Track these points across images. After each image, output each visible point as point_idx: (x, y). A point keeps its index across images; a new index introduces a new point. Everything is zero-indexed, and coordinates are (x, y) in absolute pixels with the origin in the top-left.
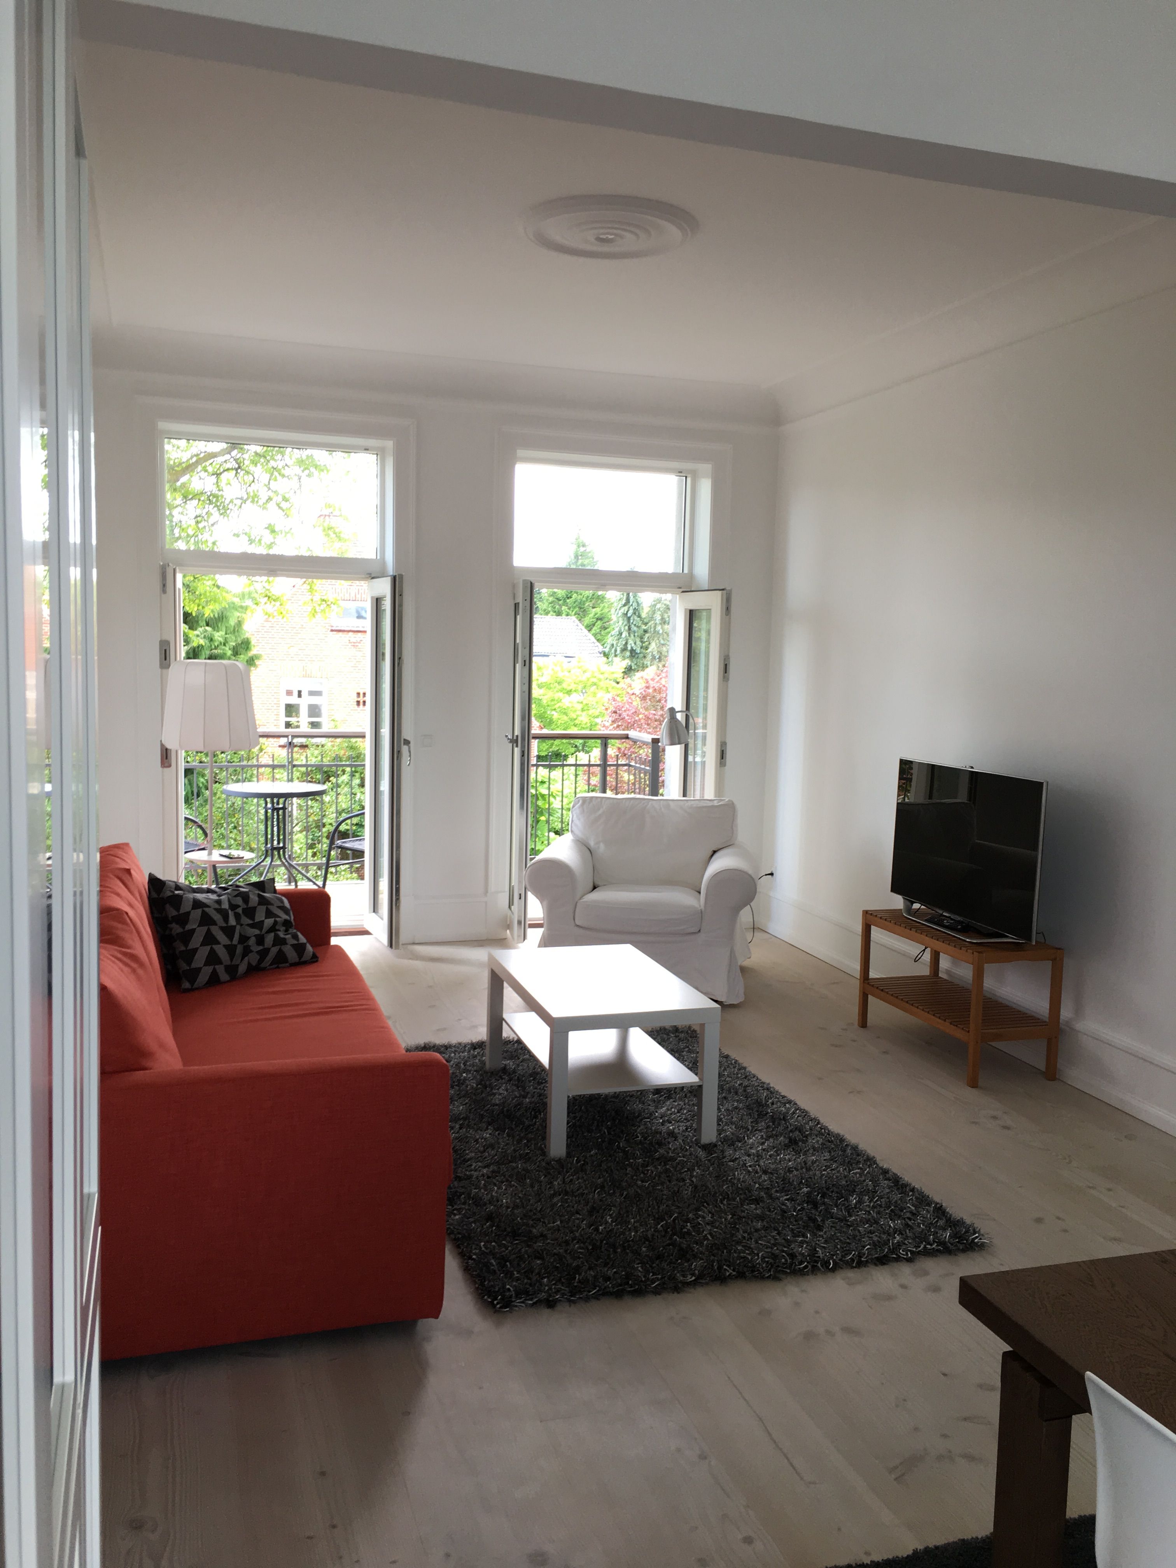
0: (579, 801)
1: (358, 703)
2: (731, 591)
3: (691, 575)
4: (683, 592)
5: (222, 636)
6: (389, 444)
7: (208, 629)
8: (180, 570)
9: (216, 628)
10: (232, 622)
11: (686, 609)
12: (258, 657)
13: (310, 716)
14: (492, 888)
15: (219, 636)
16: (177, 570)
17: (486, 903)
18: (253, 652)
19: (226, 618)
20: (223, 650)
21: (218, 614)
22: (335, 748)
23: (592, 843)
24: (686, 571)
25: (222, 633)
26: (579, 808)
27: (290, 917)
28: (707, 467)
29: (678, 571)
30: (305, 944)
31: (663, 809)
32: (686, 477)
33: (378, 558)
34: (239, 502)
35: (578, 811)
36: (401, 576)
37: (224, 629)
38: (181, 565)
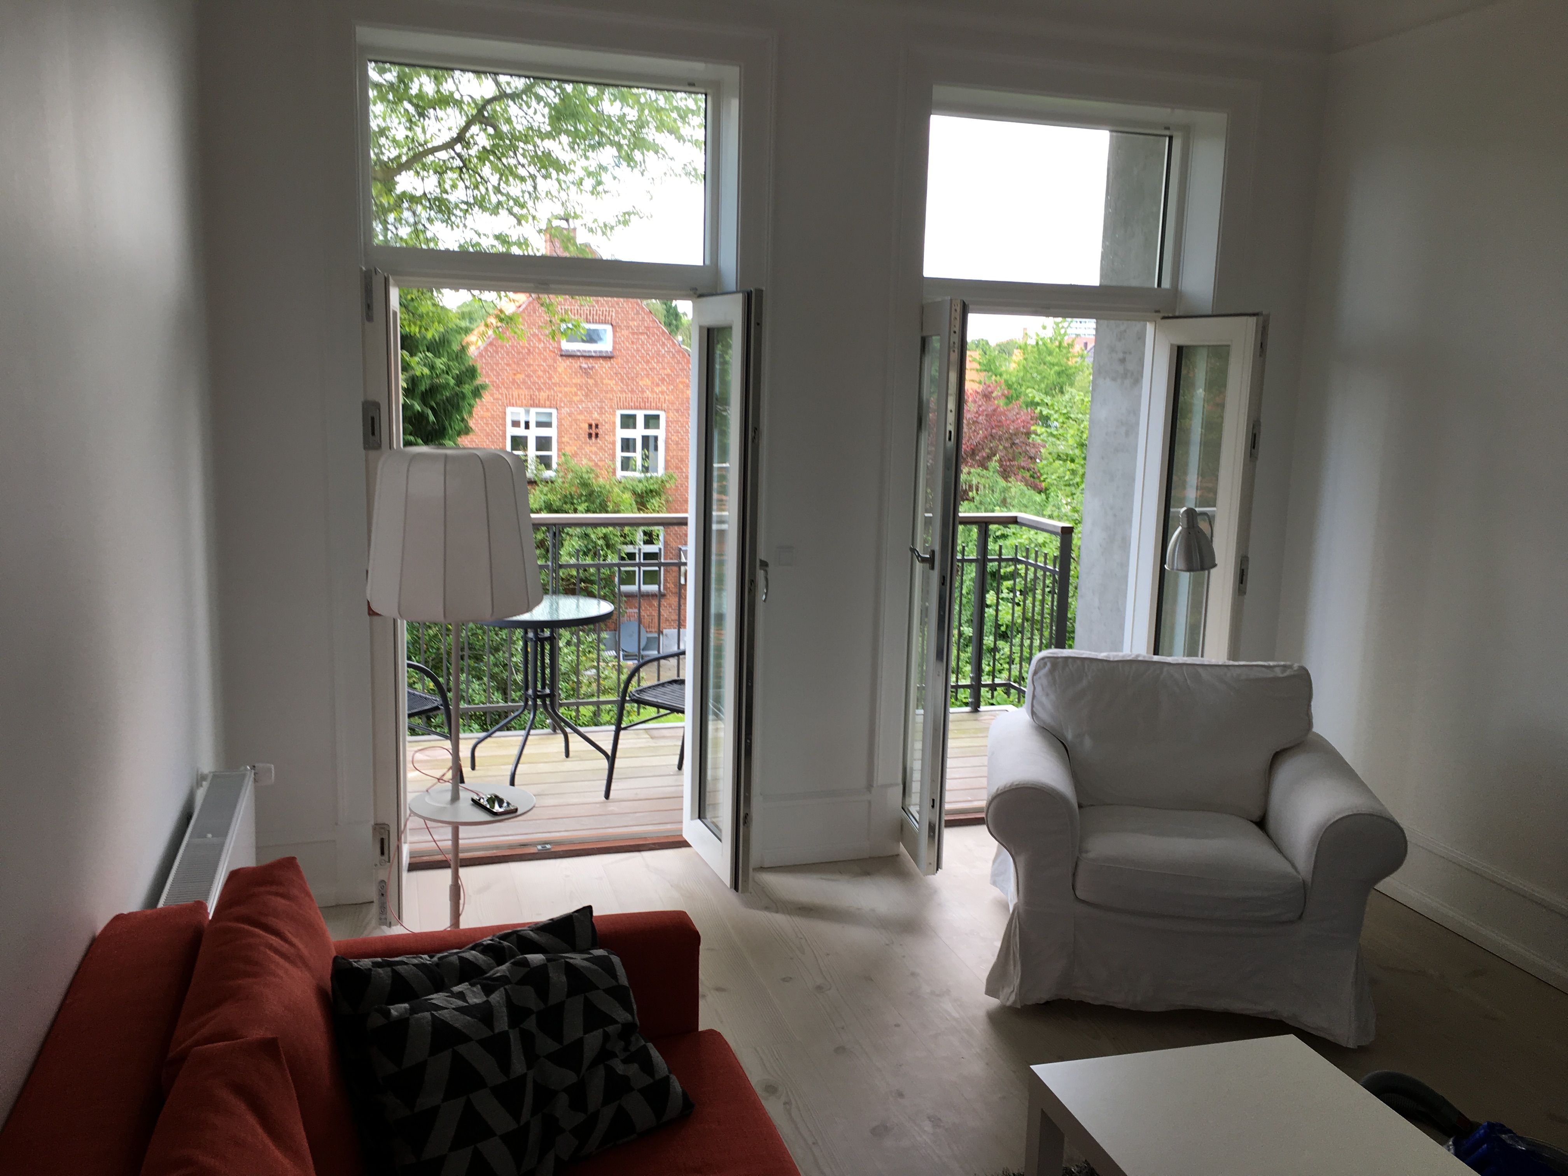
0: (1045, 664)
1: (590, 435)
2: (1268, 316)
3: (1175, 291)
4: (1164, 318)
5: (445, 364)
6: (731, 73)
7: (429, 354)
8: (394, 280)
9: (438, 355)
10: (455, 347)
11: (1172, 345)
12: (484, 387)
13: (537, 449)
14: (880, 778)
15: (440, 363)
16: (391, 280)
17: (870, 802)
18: (479, 381)
19: (448, 342)
20: (446, 379)
21: (440, 339)
22: (567, 485)
23: (1069, 736)
24: (1166, 284)
25: (445, 360)
26: (1046, 675)
27: (633, 1015)
28: (1217, 119)
29: (1147, 285)
30: (667, 1078)
31: (1189, 682)
32: (1171, 138)
33: (707, 262)
34: (464, 207)
35: (1045, 682)
36: (760, 292)
37: (446, 354)
38: (395, 273)
